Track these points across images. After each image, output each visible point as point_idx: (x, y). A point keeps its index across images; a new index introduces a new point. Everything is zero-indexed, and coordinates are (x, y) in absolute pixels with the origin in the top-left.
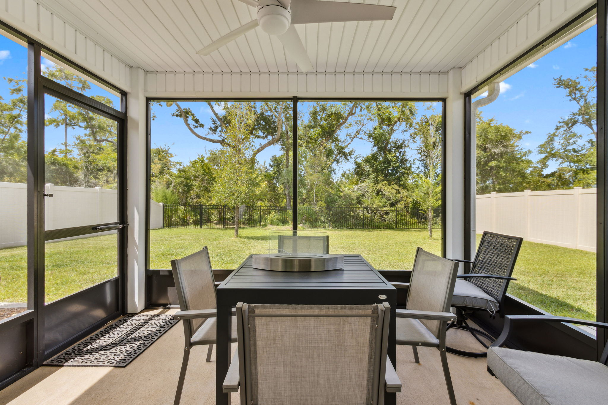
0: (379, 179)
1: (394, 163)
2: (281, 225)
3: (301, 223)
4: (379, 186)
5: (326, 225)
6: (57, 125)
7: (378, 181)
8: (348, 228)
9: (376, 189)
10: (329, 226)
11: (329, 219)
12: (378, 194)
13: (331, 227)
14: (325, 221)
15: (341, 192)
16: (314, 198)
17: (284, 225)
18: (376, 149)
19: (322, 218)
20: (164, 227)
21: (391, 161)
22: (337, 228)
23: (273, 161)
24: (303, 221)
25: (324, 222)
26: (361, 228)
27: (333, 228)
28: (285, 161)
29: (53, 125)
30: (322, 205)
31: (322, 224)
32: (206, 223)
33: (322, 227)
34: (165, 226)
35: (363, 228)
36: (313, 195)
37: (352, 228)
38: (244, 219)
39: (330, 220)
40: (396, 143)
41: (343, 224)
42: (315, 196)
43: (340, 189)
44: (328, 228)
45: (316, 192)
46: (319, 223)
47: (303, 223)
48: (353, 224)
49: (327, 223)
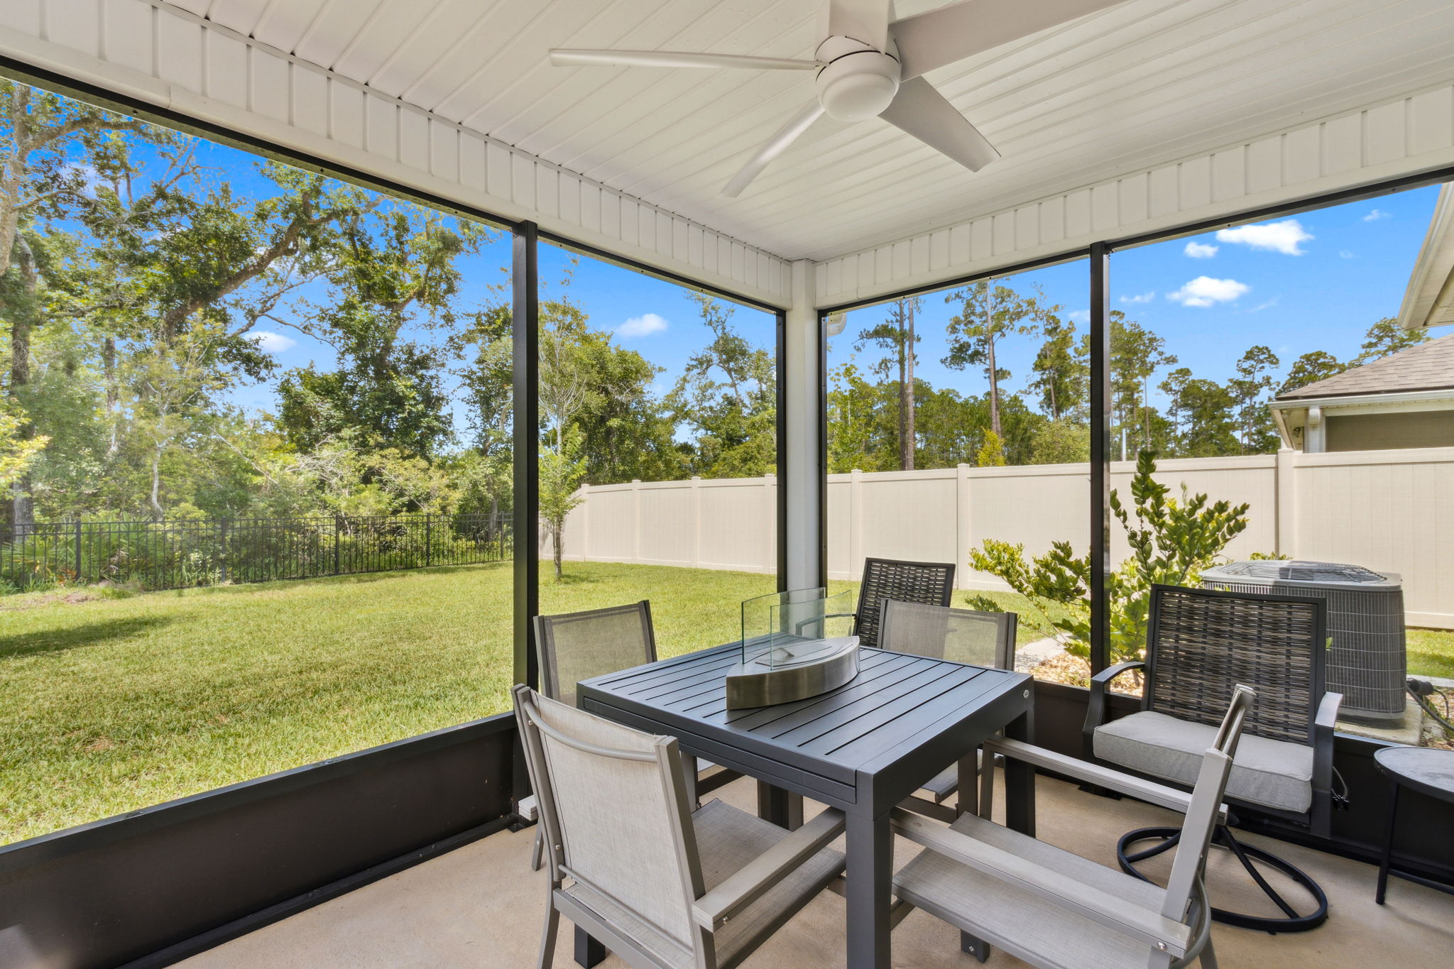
0: (372, 442)
1: (413, 402)
2: (8, 593)
3: (102, 579)
4: (373, 460)
5: (210, 575)
7: (368, 445)
8: (290, 579)
9: (364, 466)
10: (220, 579)
11: (221, 556)
12: (366, 480)
13: (230, 581)
14: (204, 562)
15: (257, 473)
16: (153, 490)
17: (22, 590)
18: (350, 363)
19: (194, 556)
21: (405, 397)
24: (110, 571)
25: (200, 568)
26: (330, 575)
27: (237, 581)
31: (193, 575)
33: (194, 582)
35: (337, 572)
37: (303, 577)
39: (224, 560)
40: (411, 354)
41: (272, 567)
42: (156, 485)
43: (255, 467)
44: (217, 586)
45: (161, 473)
46: (184, 571)
47: (114, 577)
48: (303, 565)
49: (212, 569)
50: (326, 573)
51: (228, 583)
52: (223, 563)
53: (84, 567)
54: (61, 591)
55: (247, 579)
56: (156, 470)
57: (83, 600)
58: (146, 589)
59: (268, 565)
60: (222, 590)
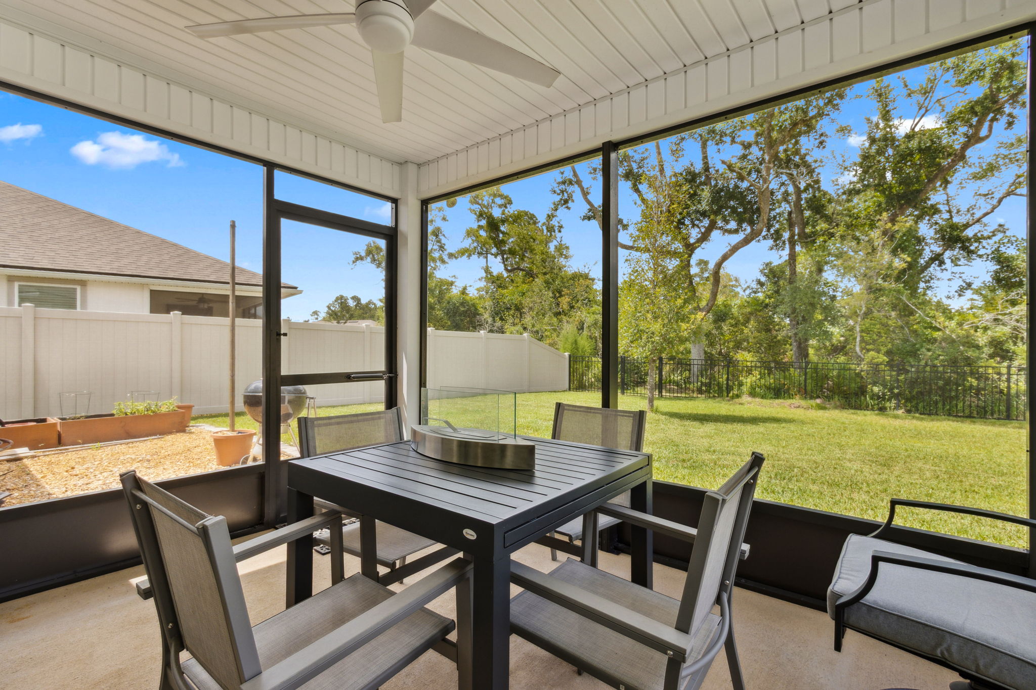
2: (771, 398)
3: (818, 397)
5: (888, 404)
6: (469, 256)
8: (956, 416)
10: (895, 409)
11: (896, 391)
13: (903, 410)
14: (884, 394)
15: (937, 329)
16: (858, 343)
19: (876, 389)
20: (570, 389)
22: (921, 414)
23: (765, 275)
24: (824, 393)
25: (881, 398)
26: (999, 419)
27: (908, 411)
28: (788, 272)
29: (465, 256)
30: (876, 360)
31: (876, 402)
32: (634, 386)
33: (876, 407)
34: (572, 388)
36: (855, 339)
38: (699, 383)
39: (899, 394)
41: (939, 405)
42: (858, 339)
43: (935, 324)
44: (891, 412)
45: (862, 331)
46: (868, 399)
47: (825, 397)
48: (970, 406)
49: (889, 400)
50: (995, 416)
51: (900, 412)
52: (897, 396)
53: (809, 388)
54: (797, 401)
55: (917, 410)
56: (858, 329)
57: (797, 407)
58: (843, 407)
59: (936, 403)
60: (896, 417)
